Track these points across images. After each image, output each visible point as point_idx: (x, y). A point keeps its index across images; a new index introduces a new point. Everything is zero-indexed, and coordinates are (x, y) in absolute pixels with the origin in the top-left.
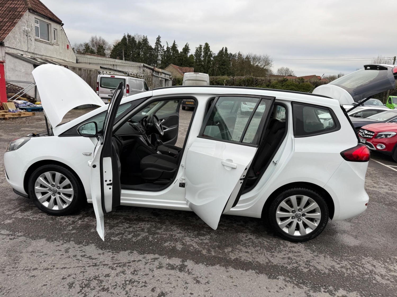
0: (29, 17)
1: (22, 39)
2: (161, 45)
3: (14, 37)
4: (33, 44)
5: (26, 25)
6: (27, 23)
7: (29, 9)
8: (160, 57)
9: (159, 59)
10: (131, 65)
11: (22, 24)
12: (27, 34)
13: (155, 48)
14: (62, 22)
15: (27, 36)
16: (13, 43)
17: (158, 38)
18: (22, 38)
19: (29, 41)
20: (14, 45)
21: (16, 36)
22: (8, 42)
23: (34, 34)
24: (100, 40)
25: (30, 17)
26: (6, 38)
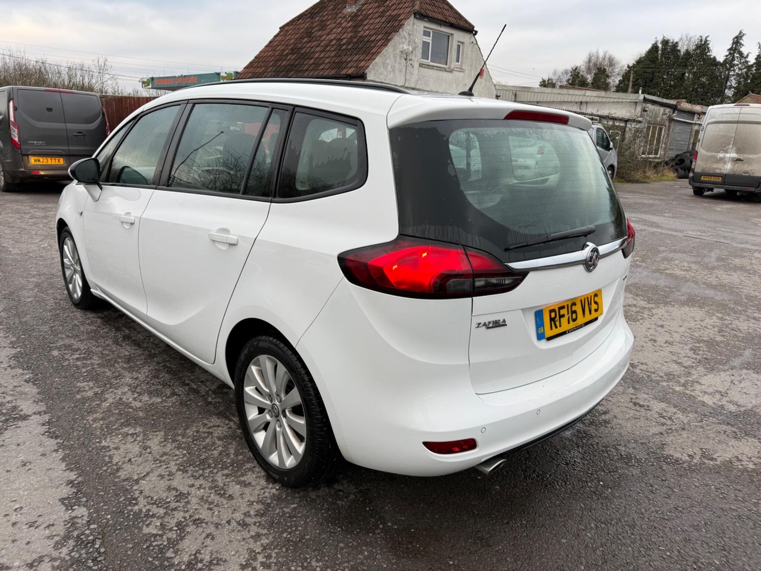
0: (413, 27)
1: (397, 66)
2: (741, 54)
3: (384, 63)
4: (416, 72)
5: (408, 41)
6: (409, 38)
7: (415, 14)
8: (733, 82)
9: (731, 85)
10: (616, 100)
11: (400, 41)
12: (406, 56)
13: (725, 61)
14: (475, 29)
15: (406, 59)
16: (381, 74)
17: (737, 37)
18: (397, 64)
19: (410, 68)
20: (382, 77)
21: (388, 61)
22: (373, 72)
23: (420, 55)
24: (604, 59)
25: (415, 26)
26: (370, 66)
